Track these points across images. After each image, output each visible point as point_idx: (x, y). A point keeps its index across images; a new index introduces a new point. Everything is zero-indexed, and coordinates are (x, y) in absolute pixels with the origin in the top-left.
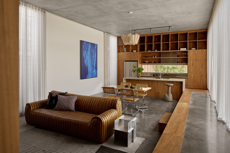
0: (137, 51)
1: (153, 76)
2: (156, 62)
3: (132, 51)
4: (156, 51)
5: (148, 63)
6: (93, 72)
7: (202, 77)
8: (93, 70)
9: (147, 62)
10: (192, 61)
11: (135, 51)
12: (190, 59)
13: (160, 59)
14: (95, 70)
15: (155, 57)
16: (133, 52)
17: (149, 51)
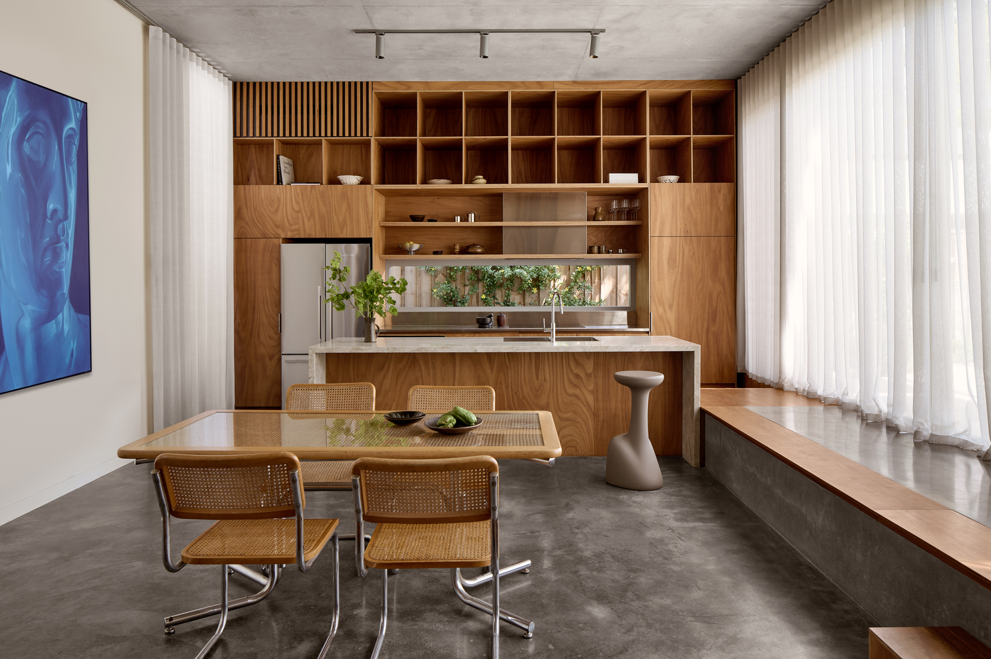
0: (365, 181)
1: (475, 328)
2: (474, 245)
3: (334, 181)
4: (481, 183)
5: (417, 252)
6: (51, 328)
7: (714, 320)
8: (51, 314)
9: (416, 247)
10: (667, 242)
11: (352, 180)
12: (661, 230)
13: (501, 227)
14: (66, 315)
15: (465, 219)
16: (339, 182)
17: (441, 184)
